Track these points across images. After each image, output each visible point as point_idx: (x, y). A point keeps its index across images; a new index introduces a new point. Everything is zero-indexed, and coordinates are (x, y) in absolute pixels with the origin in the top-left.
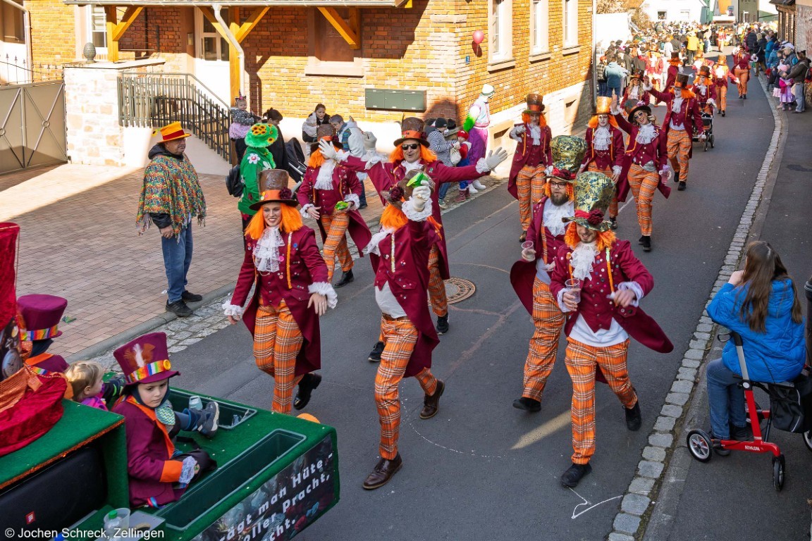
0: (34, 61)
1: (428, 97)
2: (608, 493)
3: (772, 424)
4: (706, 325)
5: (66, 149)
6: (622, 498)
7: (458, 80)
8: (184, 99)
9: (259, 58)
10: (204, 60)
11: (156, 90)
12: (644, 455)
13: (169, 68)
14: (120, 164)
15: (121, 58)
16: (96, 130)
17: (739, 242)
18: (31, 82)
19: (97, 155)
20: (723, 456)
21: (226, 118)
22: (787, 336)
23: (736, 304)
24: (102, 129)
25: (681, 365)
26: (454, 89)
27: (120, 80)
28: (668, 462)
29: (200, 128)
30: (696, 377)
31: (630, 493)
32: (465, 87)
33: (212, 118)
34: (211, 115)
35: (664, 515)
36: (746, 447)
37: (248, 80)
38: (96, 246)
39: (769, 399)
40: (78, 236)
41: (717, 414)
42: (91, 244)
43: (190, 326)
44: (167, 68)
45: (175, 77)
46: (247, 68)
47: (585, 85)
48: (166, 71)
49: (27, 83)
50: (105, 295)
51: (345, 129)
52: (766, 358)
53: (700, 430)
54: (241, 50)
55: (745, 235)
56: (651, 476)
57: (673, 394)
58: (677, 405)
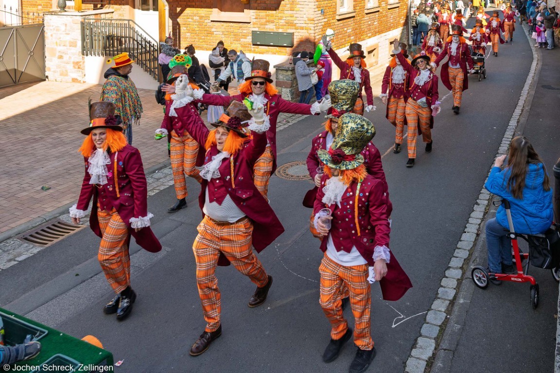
0: (24, 10)
1: (295, 37)
2: (417, 310)
3: (530, 262)
4: (485, 195)
5: (45, 71)
6: (427, 314)
7: (316, 25)
8: (127, 37)
9: (179, 9)
10: (140, 10)
11: (107, 31)
12: (442, 284)
13: (117, 15)
14: (82, 82)
15: (83, 8)
16: (66, 58)
17: (508, 138)
18: (21, 25)
19: (67, 75)
20: (496, 285)
21: (156, 50)
22: (540, 202)
23: (504, 180)
24: (70, 58)
25: (468, 222)
26: (313, 32)
27: (82, 23)
28: (459, 289)
29: (137, 57)
30: (478, 230)
31: (432, 310)
32: (320, 30)
33: (146, 50)
34: (145, 48)
35: (456, 325)
36: (512, 279)
37: (171, 24)
38: (65, 138)
39: (528, 246)
40: (53, 131)
41: (493, 256)
44: (115, 16)
45: (121, 22)
46: (171, 16)
47: (403, 29)
48: (115, 18)
49: (18, 25)
50: (71, 172)
51: (239, 59)
52: (525, 217)
53: (480, 267)
54: (166, 3)
55: (512, 133)
56: (447, 298)
57: (462, 242)
58: (465, 250)
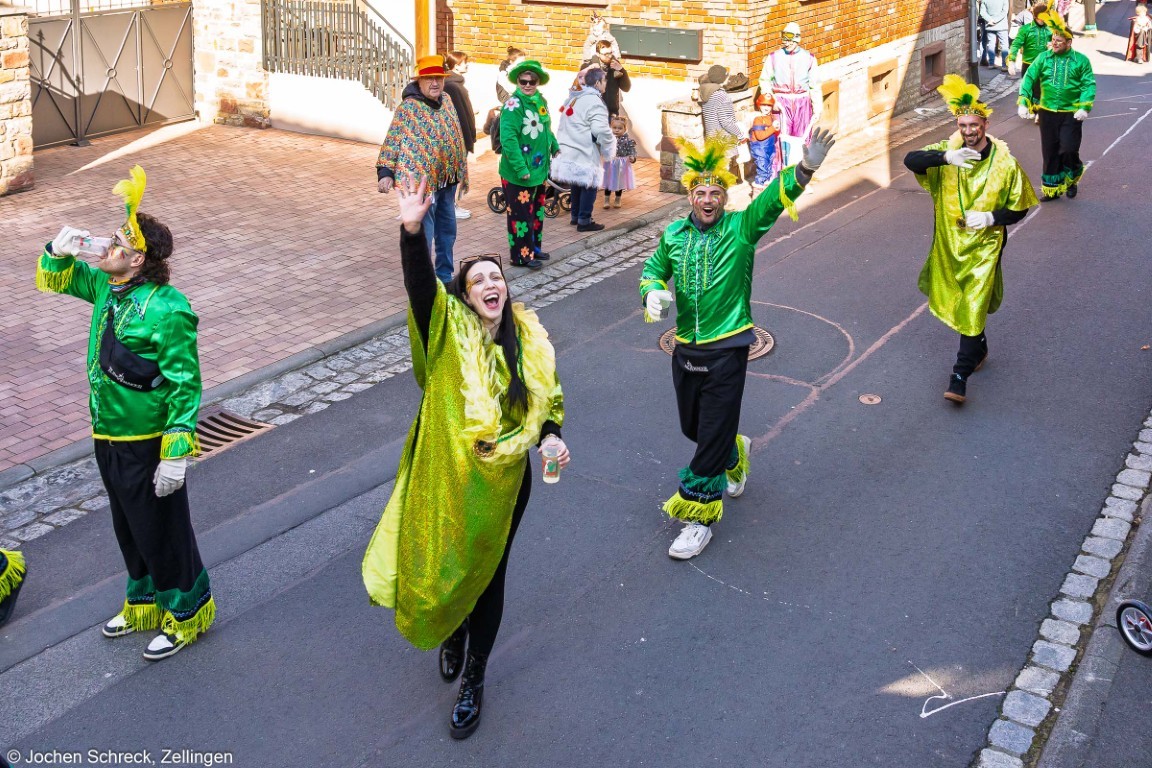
1: (705, 40)
2: (981, 685)
5: (193, 101)
6: (1004, 697)
7: (751, 14)
8: (351, 33)
11: (313, 20)
12: (1043, 632)
14: (263, 125)
16: (233, 73)
19: (234, 111)
21: (409, 63)
24: (241, 74)
25: (1110, 493)
26: (745, 29)
27: (264, 3)
28: (1084, 648)
29: (372, 77)
30: (1136, 514)
31: (1018, 689)
32: (762, 26)
33: (389, 62)
35: (1074, 732)
38: (232, 241)
42: (225, 238)
43: (357, 365)
45: (340, 1)
49: (144, 4)
50: (243, 312)
53: (1138, 602)
56: (1054, 667)
57: (1094, 539)
58: (1102, 558)
